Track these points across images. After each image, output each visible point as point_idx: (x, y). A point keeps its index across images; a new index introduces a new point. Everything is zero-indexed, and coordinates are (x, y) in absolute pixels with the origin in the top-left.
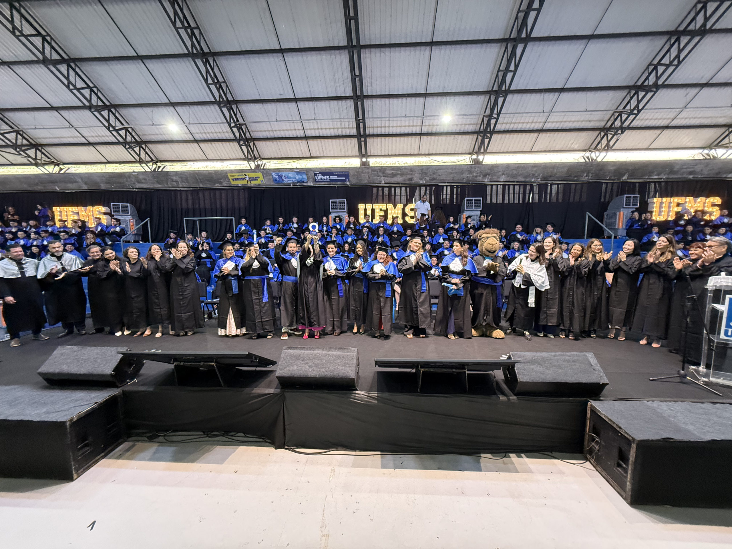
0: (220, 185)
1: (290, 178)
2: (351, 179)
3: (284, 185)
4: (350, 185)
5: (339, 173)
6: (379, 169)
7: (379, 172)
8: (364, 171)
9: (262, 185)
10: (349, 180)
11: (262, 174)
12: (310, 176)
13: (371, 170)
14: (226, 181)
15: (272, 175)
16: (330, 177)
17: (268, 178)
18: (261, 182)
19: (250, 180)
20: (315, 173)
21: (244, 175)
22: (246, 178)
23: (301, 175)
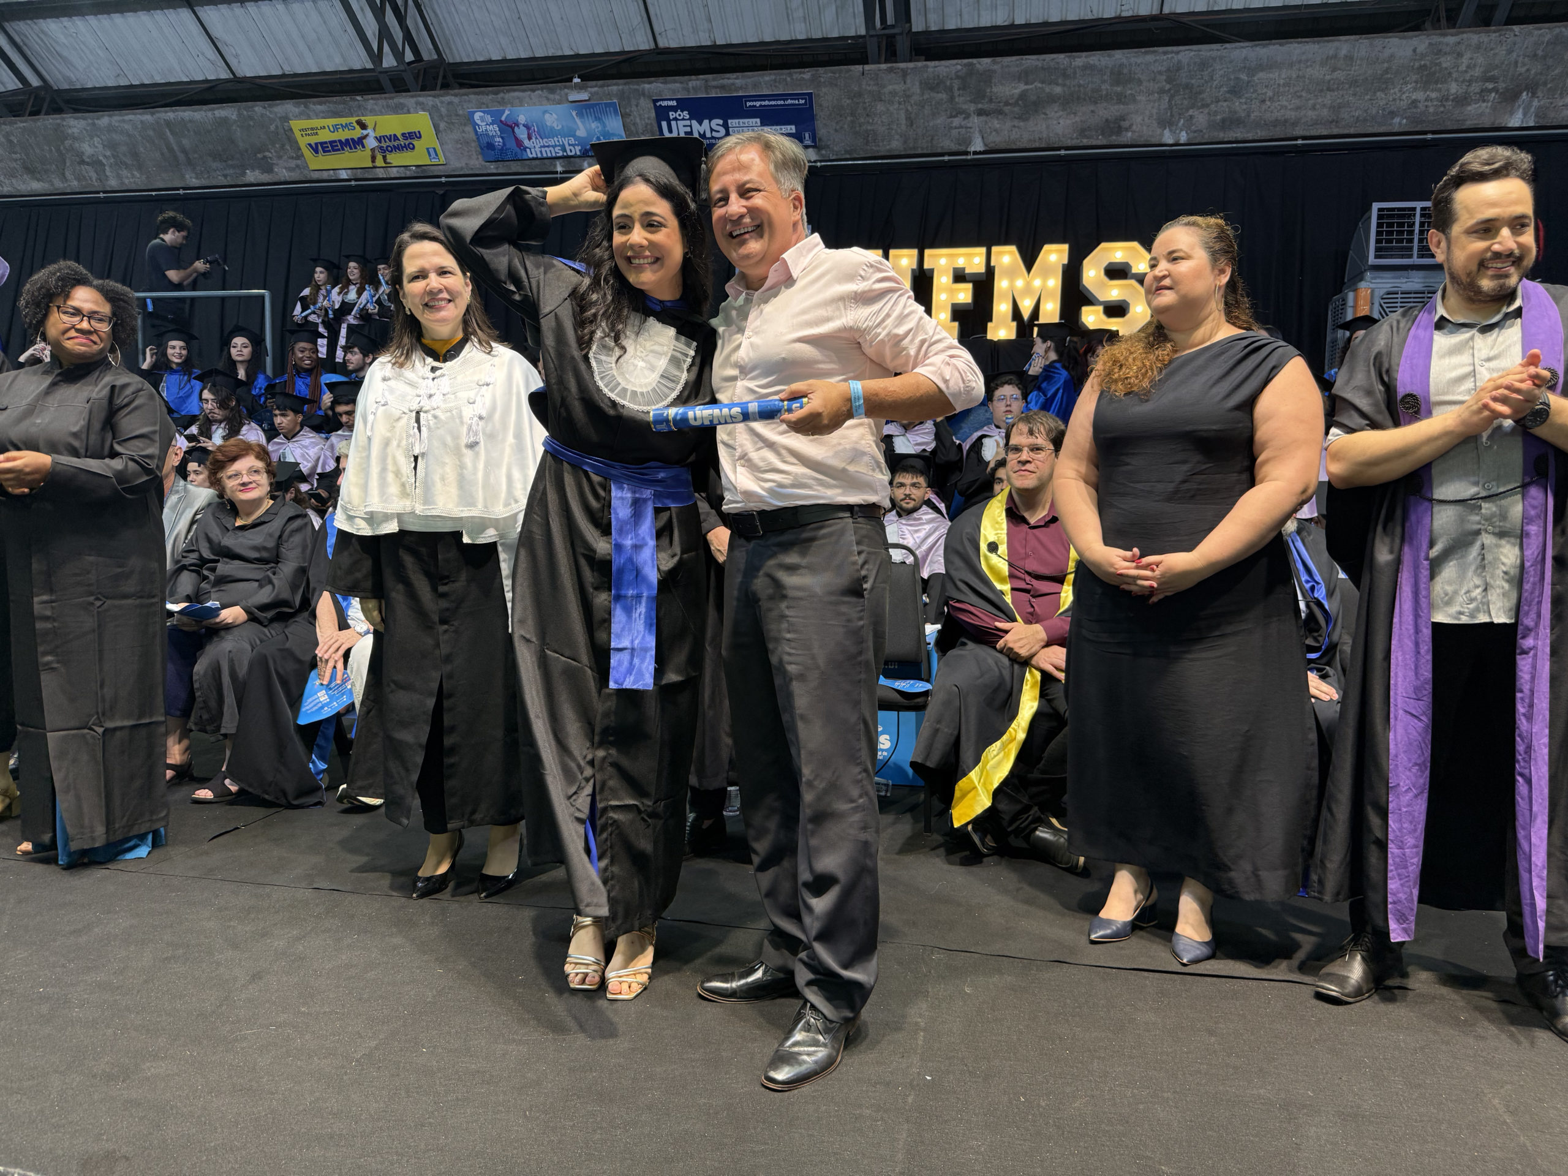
0: (265, 178)
1: (552, 133)
2: (822, 132)
3: (527, 170)
4: (819, 164)
5: (767, 103)
6: (958, 77)
7: (959, 89)
8: (886, 90)
9: (436, 171)
10: (814, 138)
11: (432, 118)
12: (638, 120)
13: (917, 84)
14: (286, 157)
15: (475, 124)
16: (726, 126)
17: (456, 137)
18: (430, 155)
19: (381, 148)
20: (658, 104)
21: (355, 124)
22: (364, 141)
23: (596, 119)
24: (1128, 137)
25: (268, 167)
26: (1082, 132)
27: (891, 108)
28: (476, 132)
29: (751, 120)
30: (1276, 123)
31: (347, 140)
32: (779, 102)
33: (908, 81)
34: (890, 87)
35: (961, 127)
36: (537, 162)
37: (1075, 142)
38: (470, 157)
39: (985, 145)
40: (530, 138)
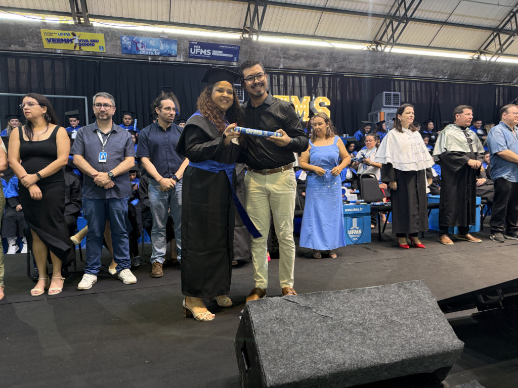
0: (21, 49)
1: (151, 47)
2: (240, 58)
3: (137, 58)
5: (226, 47)
9: (100, 54)
10: (237, 59)
11: (105, 36)
12: (183, 47)
14: (33, 42)
15: (122, 40)
16: (211, 52)
17: (112, 43)
18: (100, 48)
19: (80, 44)
20: (191, 43)
21: (71, 34)
22: (73, 41)
23: (168, 44)
24: (318, 69)
25: (23, 44)
26: (308, 66)
27: (261, 53)
28: (121, 43)
29: (220, 51)
30: (351, 69)
31: (65, 39)
32: (229, 47)
35: (278, 61)
36: (142, 56)
37: (306, 69)
39: (283, 67)
40: (142, 47)
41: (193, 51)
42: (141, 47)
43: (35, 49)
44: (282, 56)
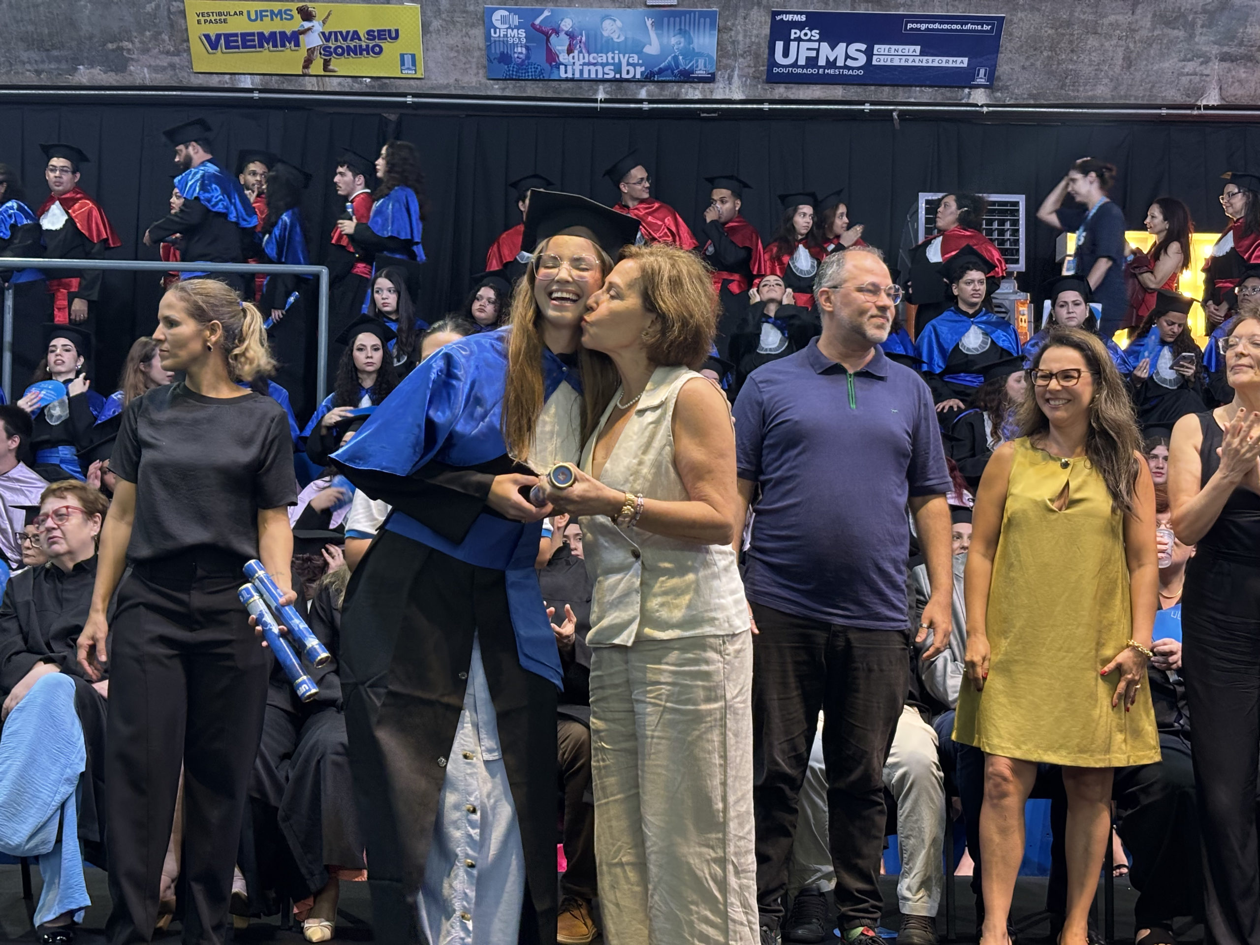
0: (111, 79)
1: (608, 46)
2: (1003, 69)
3: (549, 96)
4: (985, 109)
5: (937, 26)
6: (1204, 11)
7: (1202, 27)
8: (1106, 21)
9: (403, 86)
10: (991, 76)
11: (423, 13)
12: (740, 37)
13: (1150, 16)
14: (157, 50)
15: (489, 26)
16: (869, 53)
17: (452, 42)
18: (403, 64)
19: (326, 49)
20: (778, 18)
21: (295, 13)
22: (301, 37)
23: (682, 32)
25: (119, 63)
27: (1107, 44)
28: (488, 37)
29: (907, 47)
31: (273, 34)
32: (954, 27)
33: (1139, 11)
34: (1112, 18)
35: (1195, 74)
36: (570, 84)
38: (465, 71)
39: (1223, 99)
40: (570, 51)
41: (786, 54)
42: (566, 48)
43: (160, 79)
44: (1215, 50)
